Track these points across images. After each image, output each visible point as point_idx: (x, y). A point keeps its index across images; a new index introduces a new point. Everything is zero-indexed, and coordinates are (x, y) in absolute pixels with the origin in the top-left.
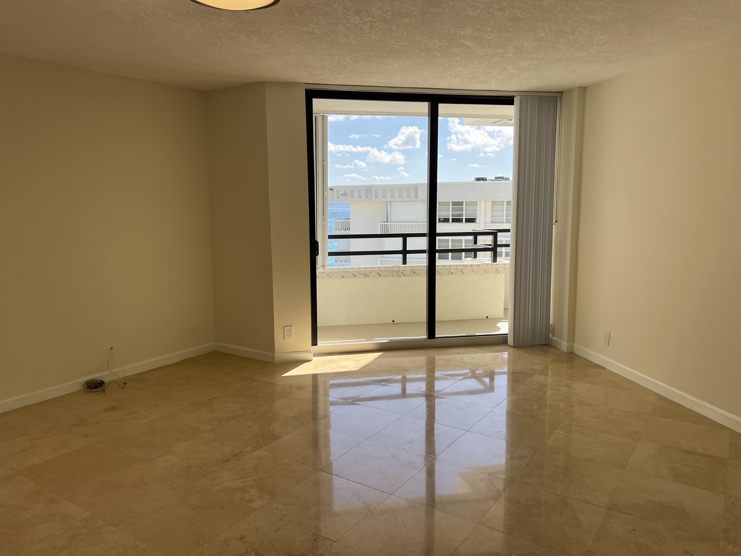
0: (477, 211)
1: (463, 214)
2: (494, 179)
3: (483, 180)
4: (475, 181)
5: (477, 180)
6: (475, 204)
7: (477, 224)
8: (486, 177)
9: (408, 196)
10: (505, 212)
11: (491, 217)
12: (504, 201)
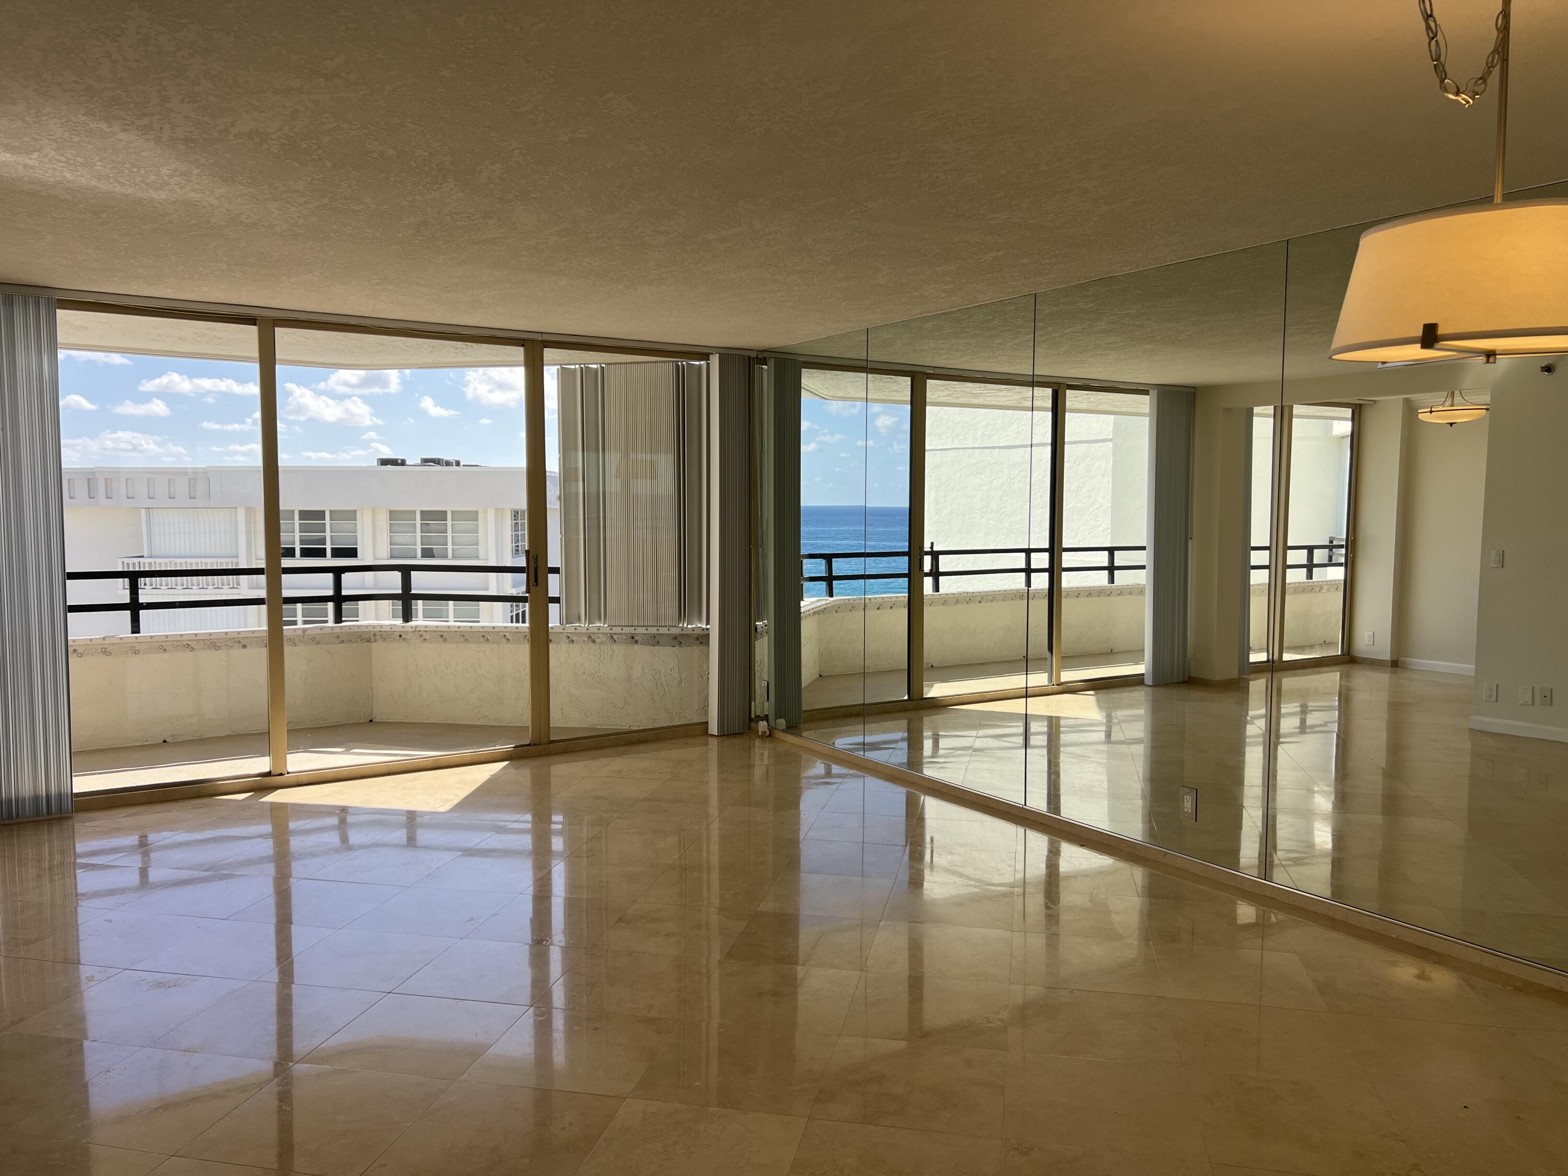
0: (356, 533)
1: (325, 539)
2: (419, 462)
3: (396, 465)
4: (378, 465)
5: (382, 464)
6: (351, 515)
7: (358, 560)
8: (404, 458)
9: (192, 496)
10: (419, 535)
11: (389, 544)
12: (415, 512)
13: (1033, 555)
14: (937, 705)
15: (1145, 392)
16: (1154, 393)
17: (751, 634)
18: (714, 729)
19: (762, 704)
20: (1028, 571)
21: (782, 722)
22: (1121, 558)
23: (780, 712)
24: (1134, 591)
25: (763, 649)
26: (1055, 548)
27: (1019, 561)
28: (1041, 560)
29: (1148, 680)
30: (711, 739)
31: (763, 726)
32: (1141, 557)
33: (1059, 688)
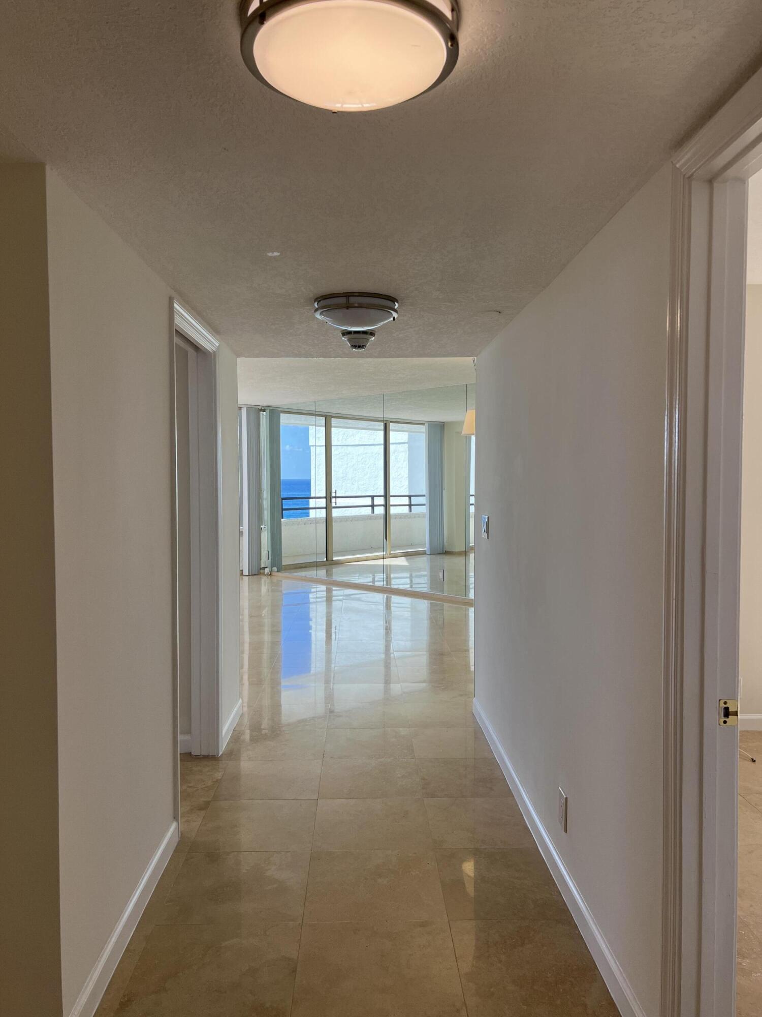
13: (375, 498)
14: (338, 563)
15: (423, 424)
16: (426, 425)
17: (259, 531)
18: (246, 572)
19: (265, 561)
20: (373, 506)
21: (275, 569)
22: (414, 500)
23: (273, 565)
24: (419, 516)
25: (265, 538)
26: (386, 496)
27: (368, 501)
28: (380, 501)
29: (428, 552)
30: (244, 577)
31: (267, 571)
32: (423, 500)
33: (390, 556)
